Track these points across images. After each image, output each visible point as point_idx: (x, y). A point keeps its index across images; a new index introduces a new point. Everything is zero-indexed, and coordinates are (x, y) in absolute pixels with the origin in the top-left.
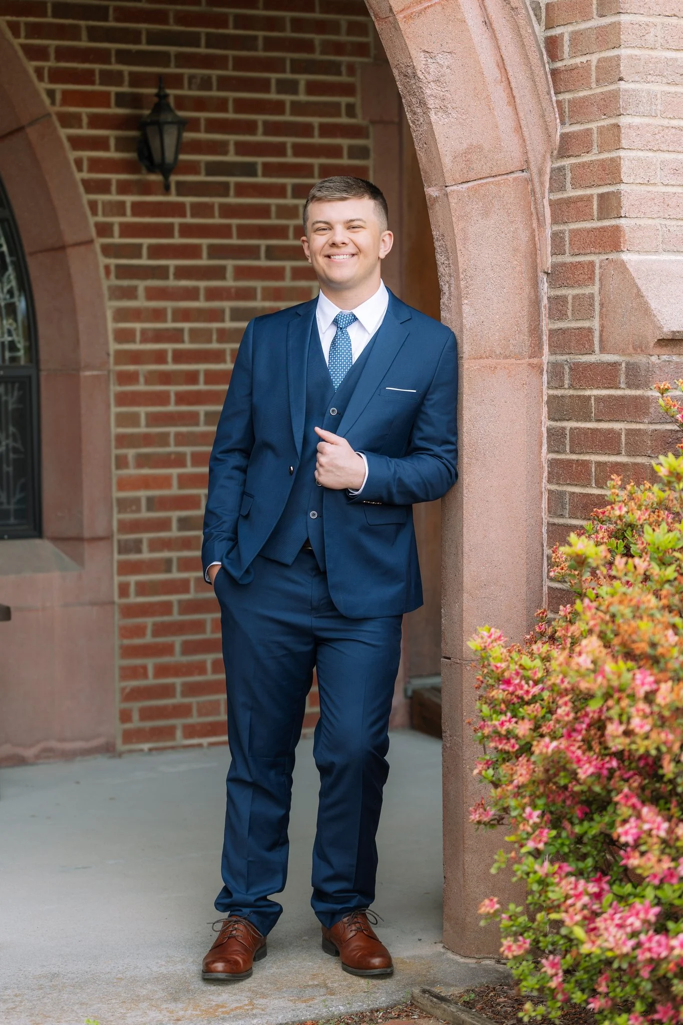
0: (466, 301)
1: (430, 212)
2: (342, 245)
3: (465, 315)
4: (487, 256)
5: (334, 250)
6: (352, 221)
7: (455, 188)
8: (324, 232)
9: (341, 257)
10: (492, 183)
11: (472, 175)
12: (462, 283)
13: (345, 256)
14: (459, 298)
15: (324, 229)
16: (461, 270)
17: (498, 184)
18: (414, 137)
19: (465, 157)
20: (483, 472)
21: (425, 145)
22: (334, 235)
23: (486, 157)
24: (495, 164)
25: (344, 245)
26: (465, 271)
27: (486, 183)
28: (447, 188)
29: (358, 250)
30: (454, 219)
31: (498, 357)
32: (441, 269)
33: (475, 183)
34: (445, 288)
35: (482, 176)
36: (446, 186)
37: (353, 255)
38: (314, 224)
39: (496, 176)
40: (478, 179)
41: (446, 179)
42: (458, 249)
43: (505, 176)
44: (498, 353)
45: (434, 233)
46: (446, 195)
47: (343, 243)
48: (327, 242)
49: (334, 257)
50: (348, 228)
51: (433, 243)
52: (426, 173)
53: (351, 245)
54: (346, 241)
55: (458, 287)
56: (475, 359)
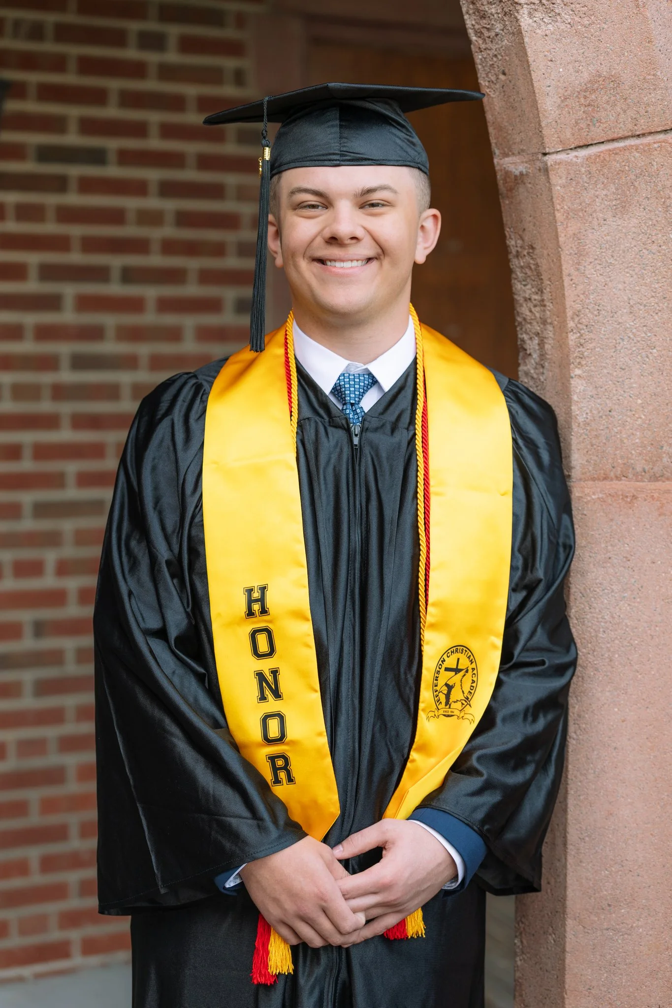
0: (578, 372)
1: (505, 203)
2: (349, 241)
3: (575, 398)
4: (620, 286)
5: (334, 252)
6: (370, 191)
7: (562, 156)
8: (312, 212)
9: (348, 264)
10: (637, 148)
11: (597, 133)
12: (572, 338)
13: (355, 264)
14: (564, 365)
15: (313, 206)
16: (569, 313)
17: (647, 151)
18: (478, 61)
19: (585, 97)
20: (608, 694)
21: (502, 77)
22: (335, 219)
23: (625, 99)
24: (643, 112)
25: (354, 241)
26: (577, 314)
27: (625, 149)
28: (546, 158)
29: (380, 251)
30: (558, 215)
31: (638, 476)
32: (524, 310)
33: (603, 148)
34: (532, 345)
35: (616, 136)
36: (545, 154)
37: (369, 260)
38: (293, 193)
39: (644, 135)
40: (609, 141)
41: (546, 140)
42: (565, 272)
43: (662, 137)
44: (639, 469)
45: (511, 243)
46: (546, 170)
47: (353, 238)
48: (320, 233)
49: (333, 263)
50: (362, 207)
51: (509, 261)
52: (500, 129)
53: (367, 241)
54: (359, 233)
55: (562, 344)
56: (593, 479)
